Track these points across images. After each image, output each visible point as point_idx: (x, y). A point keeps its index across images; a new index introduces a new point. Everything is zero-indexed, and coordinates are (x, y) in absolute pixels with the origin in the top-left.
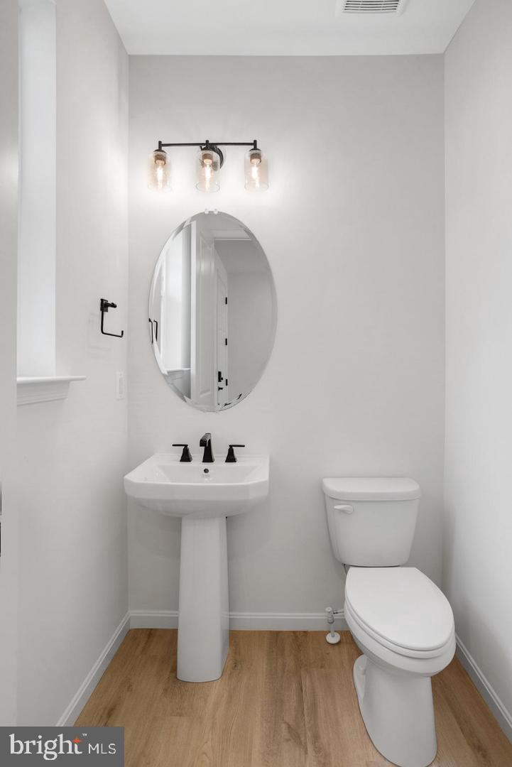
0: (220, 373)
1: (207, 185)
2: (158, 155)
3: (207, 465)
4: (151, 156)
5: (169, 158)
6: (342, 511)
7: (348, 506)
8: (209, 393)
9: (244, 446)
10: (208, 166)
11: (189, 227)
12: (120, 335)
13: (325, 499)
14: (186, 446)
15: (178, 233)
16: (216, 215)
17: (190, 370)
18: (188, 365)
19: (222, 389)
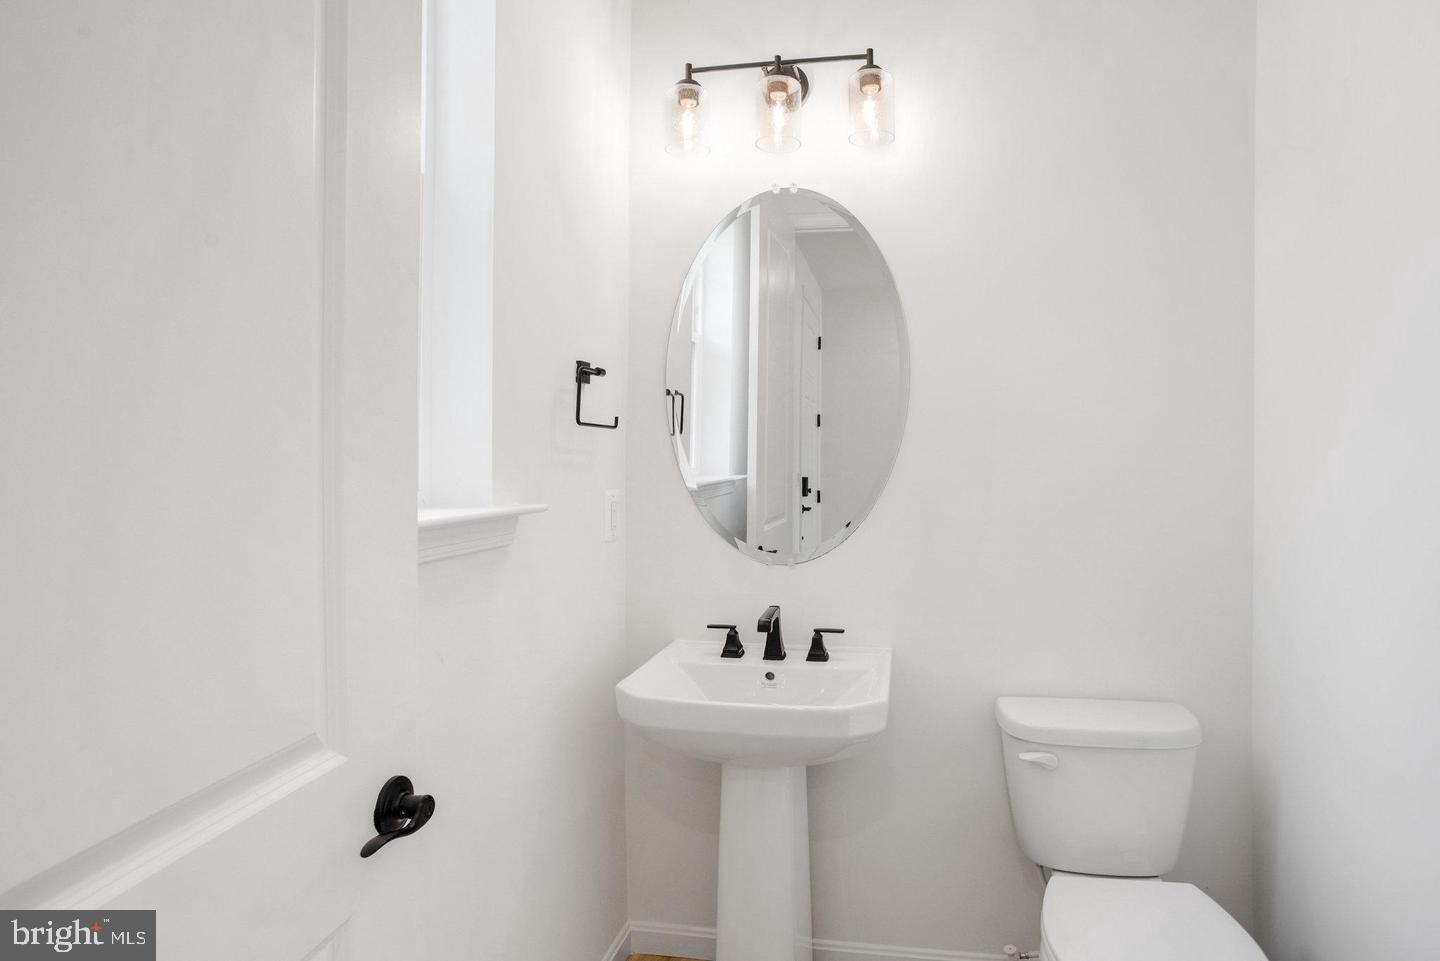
0: (805, 481)
1: (778, 138)
2: (685, 90)
3: (772, 666)
4: (672, 91)
5: (705, 93)
6: (1034, 764)
7: (1048, 755)
8: (783, 521)
9: (842, 632)
10: (779, 104)
11: (747, 216)
12: (613, 424)
13: (1001, 738)
14: (733, 628)
15: (725, 228)
16: (794, 195)
17: (746, 479)
18: (743, 469)
19: (808, 509)
